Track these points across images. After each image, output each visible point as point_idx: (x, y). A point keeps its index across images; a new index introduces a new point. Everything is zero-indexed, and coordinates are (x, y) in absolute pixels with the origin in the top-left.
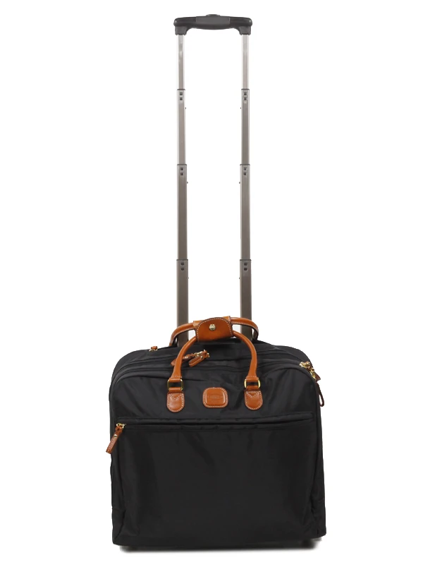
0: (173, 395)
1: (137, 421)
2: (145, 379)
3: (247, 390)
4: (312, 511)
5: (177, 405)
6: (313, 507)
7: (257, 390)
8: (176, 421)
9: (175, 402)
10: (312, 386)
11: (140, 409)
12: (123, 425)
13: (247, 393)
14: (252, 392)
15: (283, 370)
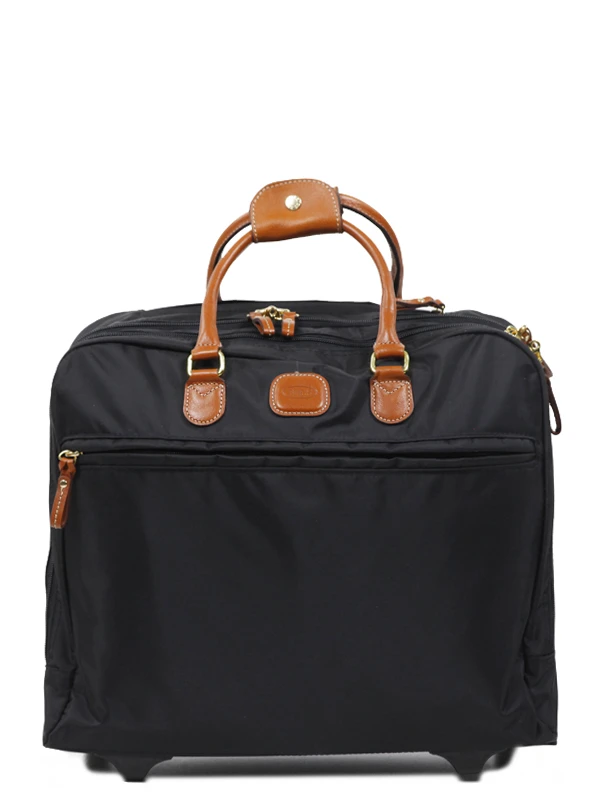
0: (199, 388)
1: (109, 444)
2: (132, 349)
3: (376, 378)
4: (525, 679)
5: (208, 411)
6: (527, 670)
7: (399, 377)
8: (203, 446)
9: (202, 404)
10: (534, 376)
11: (117, 415)
12: (76, 455)
13: (376, 384)
14: (388, 383)
15: (465, 337)
